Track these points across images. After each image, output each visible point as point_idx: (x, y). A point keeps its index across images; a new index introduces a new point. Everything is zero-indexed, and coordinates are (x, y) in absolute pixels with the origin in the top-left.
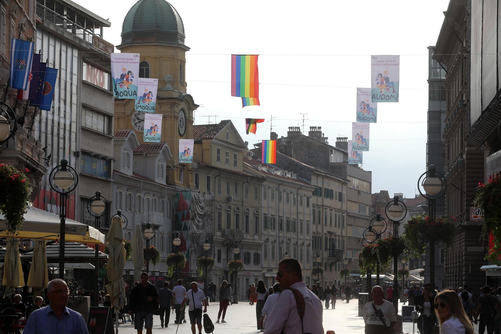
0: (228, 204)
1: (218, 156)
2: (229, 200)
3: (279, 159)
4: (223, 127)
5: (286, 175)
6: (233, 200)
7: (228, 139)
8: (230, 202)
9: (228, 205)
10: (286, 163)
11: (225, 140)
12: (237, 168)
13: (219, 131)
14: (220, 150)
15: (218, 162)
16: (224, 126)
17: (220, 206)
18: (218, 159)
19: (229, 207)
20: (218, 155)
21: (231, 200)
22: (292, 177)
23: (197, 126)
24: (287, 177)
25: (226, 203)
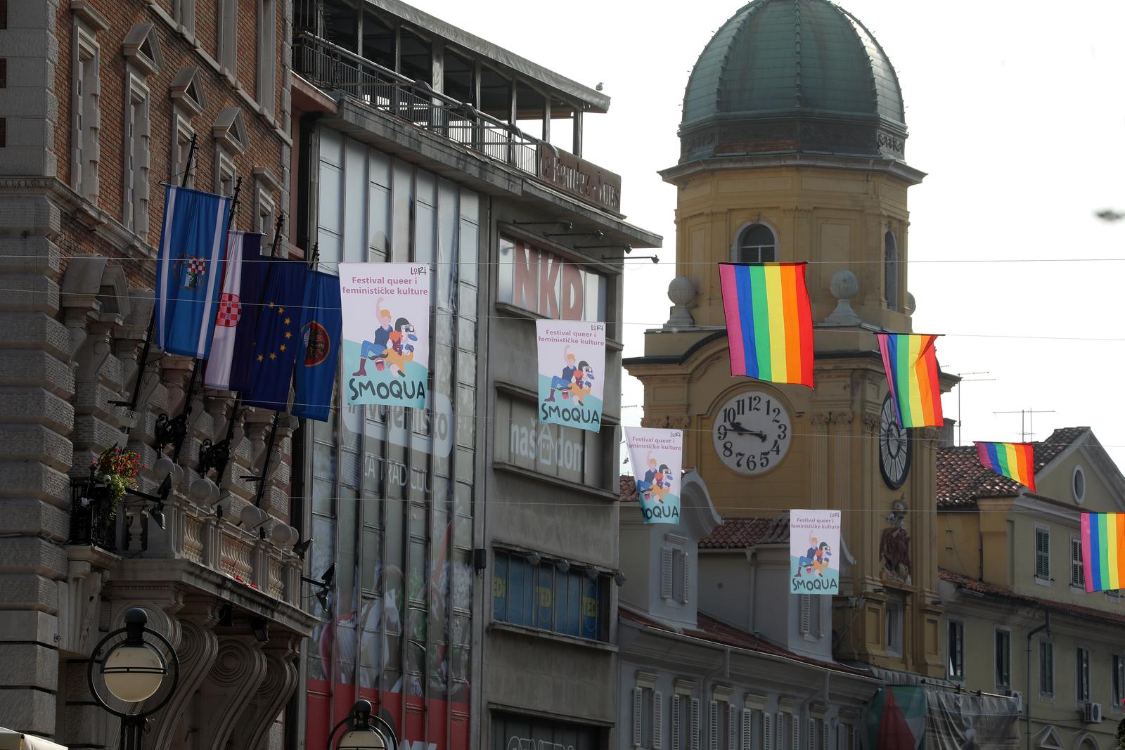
0: (1082, 734)
1: (1039, 558)
2: (1085, 717)
4: (1057, 454)
6: (1103, 718)
7: (1079, 498)
8: (1091, 727)
9: (1084, 737)
11: (1068, 500)
12: (1119, 600)
13: (1042, 467)
14: (1046, 536)
15: (1039, 581)
16: (1061, 451)
17: (1052, 740)
18: (1042, 568)
19: (1090, 745)
20: (1040, 553)
21: (1096, 717)
23: (966, 448)
25: (1074, 729)
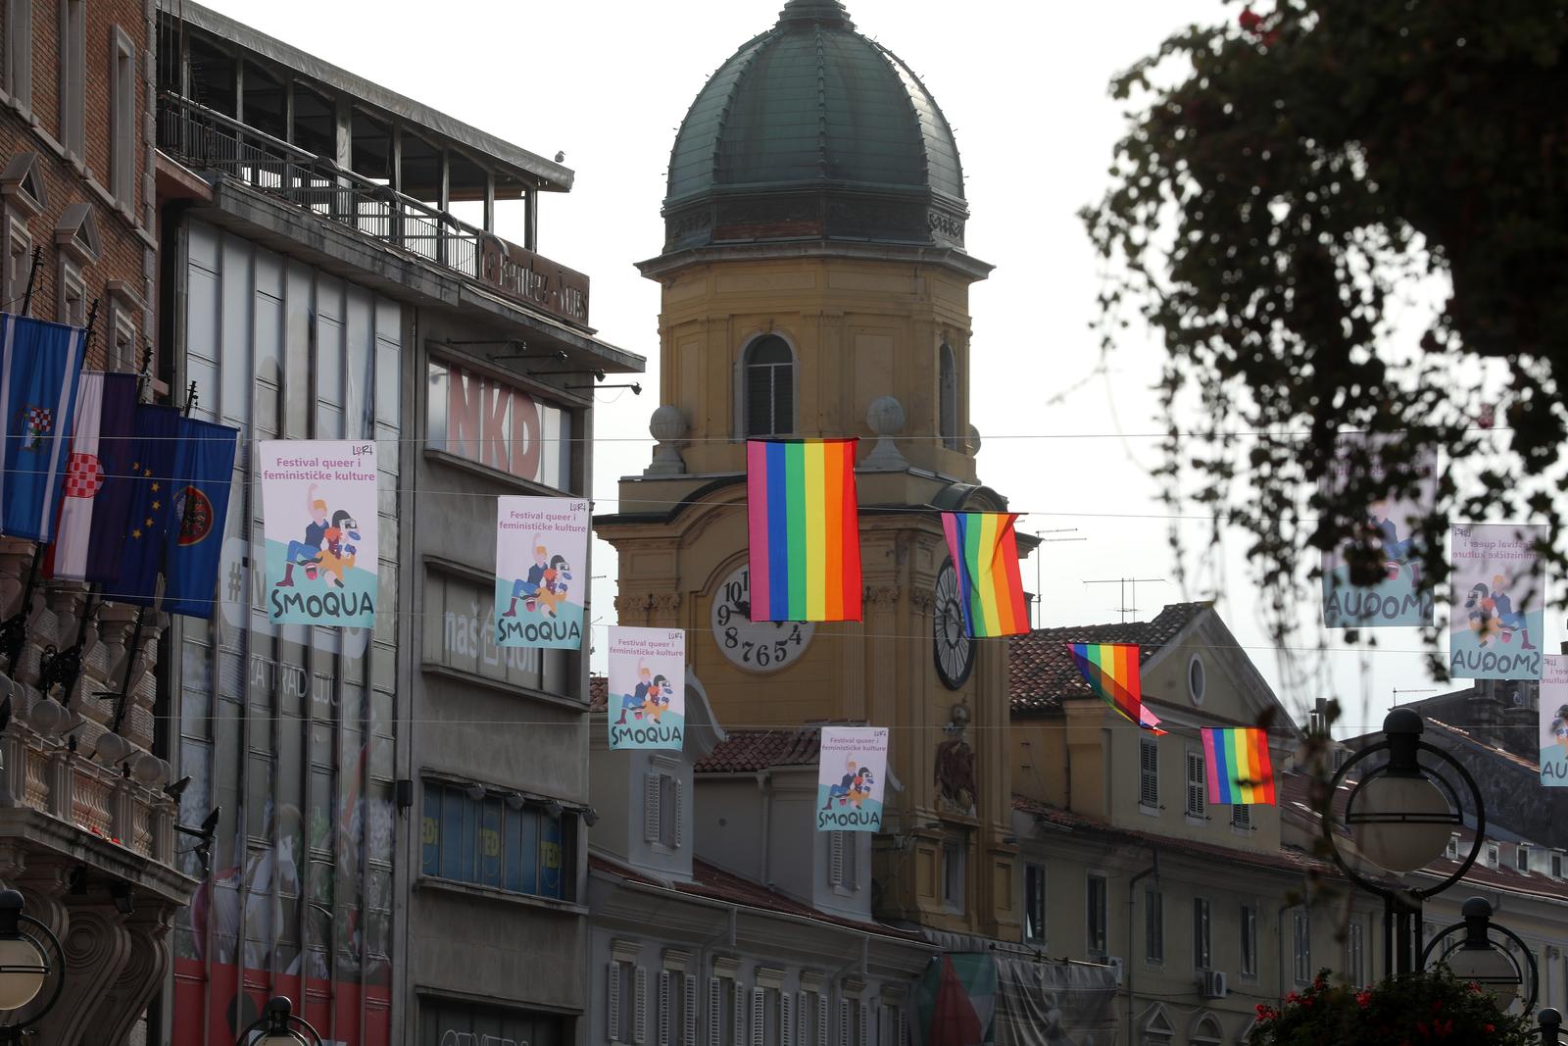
0: (1201, 1012)
1: (1145, 778)
2: (1204, 990)
3: (1497, 784)
4: (1168, 639)
5: (1524, 865)
6: (1229, 991)
7: (1198, 696)
8: (1214, 1003)
9: (1203, 1018)
10: (1536, 804)
11: (1184, 702)
12: (1250, 833)
13: (1148, 656)
14: (1154, 749)
15: (1145, 809)
16: (1173, 635)
17: (1161, 1022)
18: (1149, 792)
19: (1211, 1027)
20: (1146, 772)
21: (1219, 991)
22: (1557, 871)
23: (1047, 631)
24: (1531, 872)
25: (1190, 1006)
